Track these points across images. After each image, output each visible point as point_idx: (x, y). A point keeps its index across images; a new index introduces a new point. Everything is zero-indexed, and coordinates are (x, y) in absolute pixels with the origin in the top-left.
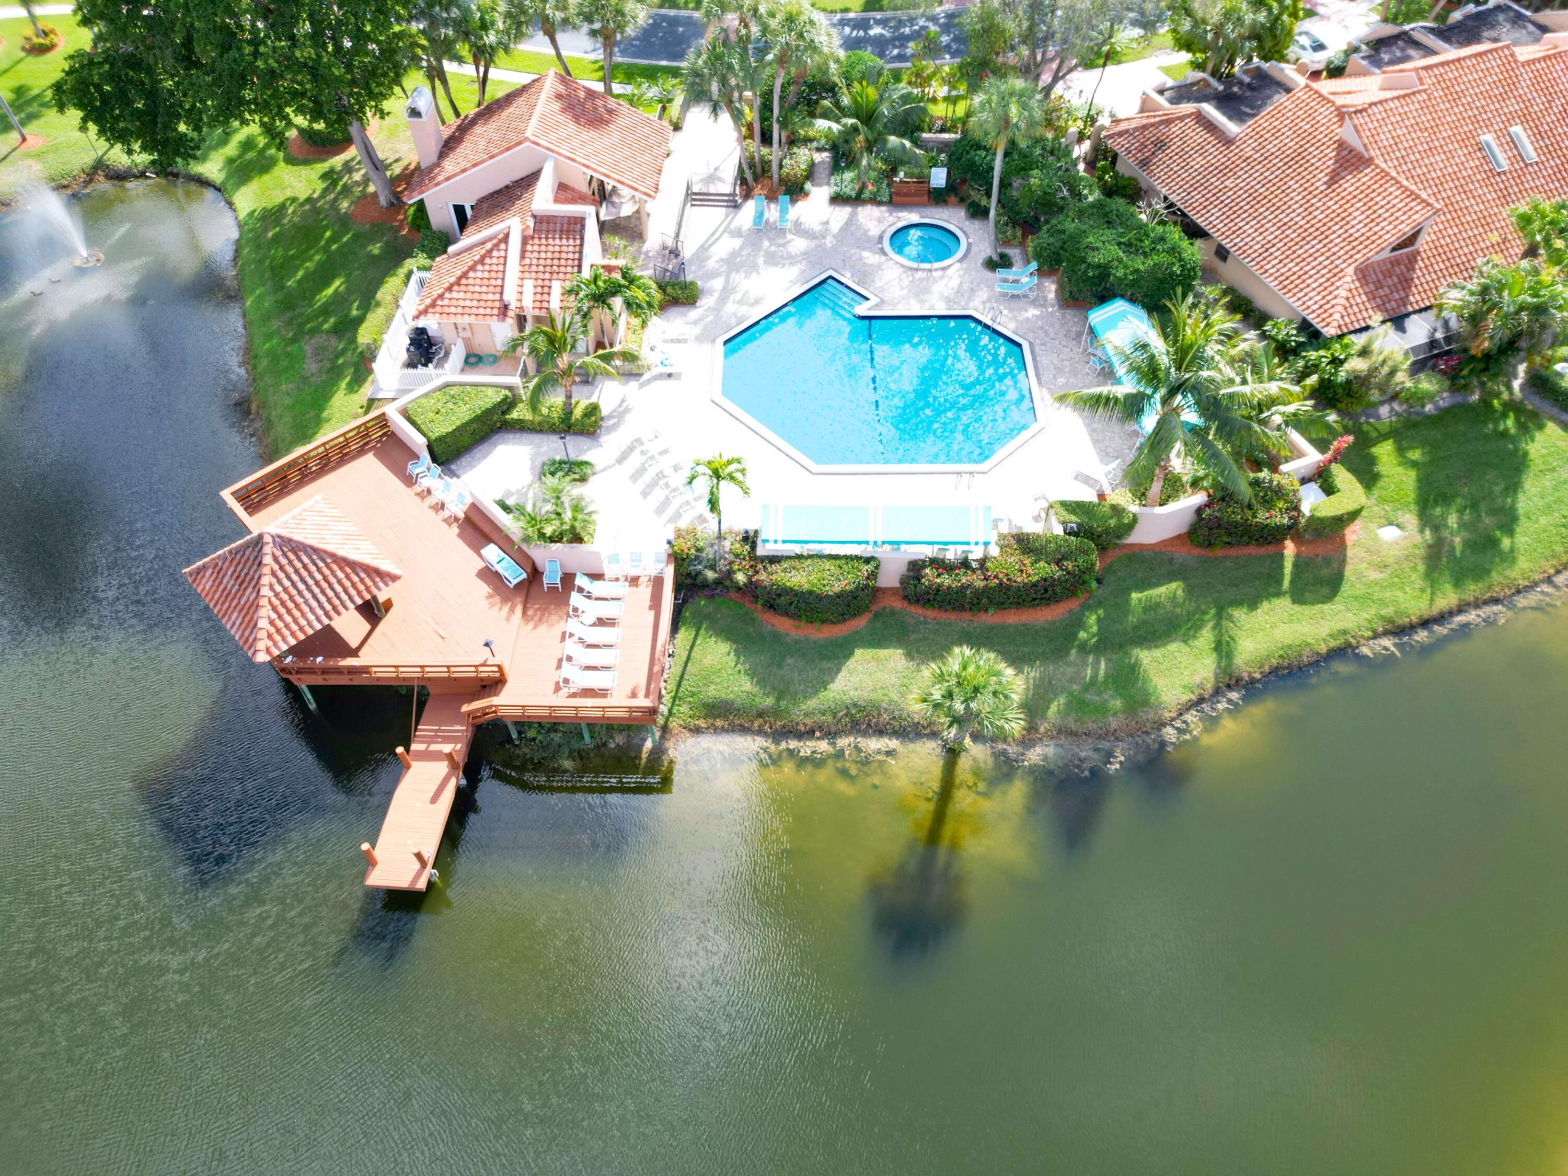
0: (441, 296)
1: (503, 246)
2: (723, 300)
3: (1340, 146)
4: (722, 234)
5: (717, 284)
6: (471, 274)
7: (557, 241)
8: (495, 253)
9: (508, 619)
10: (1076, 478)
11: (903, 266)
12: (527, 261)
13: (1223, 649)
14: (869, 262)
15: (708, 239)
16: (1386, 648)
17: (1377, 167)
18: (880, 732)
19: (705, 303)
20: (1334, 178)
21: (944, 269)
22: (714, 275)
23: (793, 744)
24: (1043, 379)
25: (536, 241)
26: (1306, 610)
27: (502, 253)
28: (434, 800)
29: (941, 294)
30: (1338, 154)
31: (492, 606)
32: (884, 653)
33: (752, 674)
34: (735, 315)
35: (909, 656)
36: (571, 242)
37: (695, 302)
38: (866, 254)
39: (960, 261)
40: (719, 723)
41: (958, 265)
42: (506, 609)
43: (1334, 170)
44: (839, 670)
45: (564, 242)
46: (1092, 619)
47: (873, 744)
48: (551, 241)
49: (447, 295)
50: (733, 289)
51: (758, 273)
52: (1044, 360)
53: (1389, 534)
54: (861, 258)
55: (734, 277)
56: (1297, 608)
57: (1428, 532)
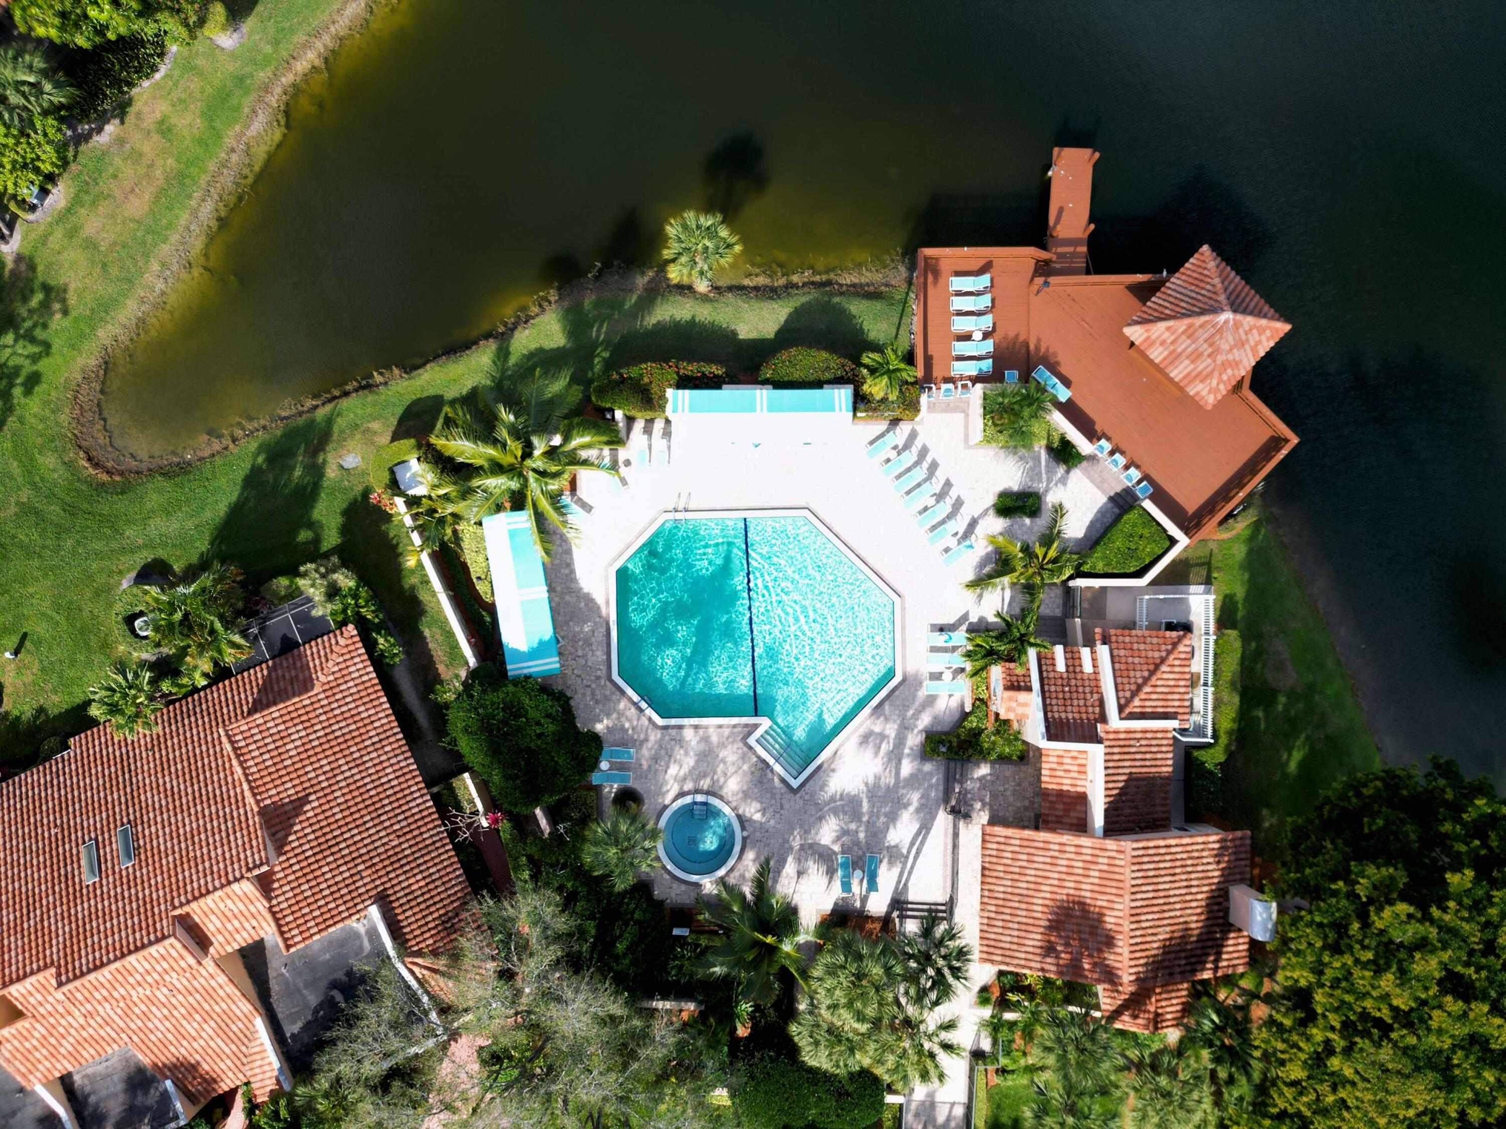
0: (1169, 653)
1: (1123, 701)
2: (900, 741)
3: (282, 846)
4: (909, 852)
5: (907, 768)
6: (1146, 674)
7: (1070, 716)
8: (1128, 694)
9: (1039, 340)
10: (591, 508)
11: (721, 798)
12: (1096, 696)
13: (503, 353)
14: (756, 805)
15: (923, 843)
16: (381, 374)
17: (258, 802)
18: (756, 288)
19: (914, 740)
20: (300, 803)
21: (682, 794)
22: (914, 781)
23: (817, 278)
24: (603, 630)
25: (1092, 717)
26: (432, 392)
27: (1121, 694)
28: (1061, 210)
29: (687, 754)
30: (288, 835)
31: (1055, 354)
32: (753, 335)
33: (851, 317)
34: (887, 720)
35: (734, 334)
36: (1056, 715)
37: (927, 737)
38: (757, 817)
39: (665, 807)
40: (871, 289)
41: (667, 802)
42: (1043, 350)
43: (297, 816)
44: (786, 321)
45: (1063, 715)
46: (598, 368)
47: (761, 280)
48: (1077, 716)
49: (1164, 654)
50: (890, 760)
51: (866, 784)
52: (600, 655)
53: (351, 461)
54: (764, 811)
55: (888, 780)
56: (440, 392)
57: (320, 460)
